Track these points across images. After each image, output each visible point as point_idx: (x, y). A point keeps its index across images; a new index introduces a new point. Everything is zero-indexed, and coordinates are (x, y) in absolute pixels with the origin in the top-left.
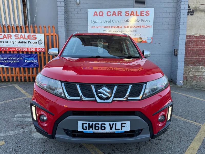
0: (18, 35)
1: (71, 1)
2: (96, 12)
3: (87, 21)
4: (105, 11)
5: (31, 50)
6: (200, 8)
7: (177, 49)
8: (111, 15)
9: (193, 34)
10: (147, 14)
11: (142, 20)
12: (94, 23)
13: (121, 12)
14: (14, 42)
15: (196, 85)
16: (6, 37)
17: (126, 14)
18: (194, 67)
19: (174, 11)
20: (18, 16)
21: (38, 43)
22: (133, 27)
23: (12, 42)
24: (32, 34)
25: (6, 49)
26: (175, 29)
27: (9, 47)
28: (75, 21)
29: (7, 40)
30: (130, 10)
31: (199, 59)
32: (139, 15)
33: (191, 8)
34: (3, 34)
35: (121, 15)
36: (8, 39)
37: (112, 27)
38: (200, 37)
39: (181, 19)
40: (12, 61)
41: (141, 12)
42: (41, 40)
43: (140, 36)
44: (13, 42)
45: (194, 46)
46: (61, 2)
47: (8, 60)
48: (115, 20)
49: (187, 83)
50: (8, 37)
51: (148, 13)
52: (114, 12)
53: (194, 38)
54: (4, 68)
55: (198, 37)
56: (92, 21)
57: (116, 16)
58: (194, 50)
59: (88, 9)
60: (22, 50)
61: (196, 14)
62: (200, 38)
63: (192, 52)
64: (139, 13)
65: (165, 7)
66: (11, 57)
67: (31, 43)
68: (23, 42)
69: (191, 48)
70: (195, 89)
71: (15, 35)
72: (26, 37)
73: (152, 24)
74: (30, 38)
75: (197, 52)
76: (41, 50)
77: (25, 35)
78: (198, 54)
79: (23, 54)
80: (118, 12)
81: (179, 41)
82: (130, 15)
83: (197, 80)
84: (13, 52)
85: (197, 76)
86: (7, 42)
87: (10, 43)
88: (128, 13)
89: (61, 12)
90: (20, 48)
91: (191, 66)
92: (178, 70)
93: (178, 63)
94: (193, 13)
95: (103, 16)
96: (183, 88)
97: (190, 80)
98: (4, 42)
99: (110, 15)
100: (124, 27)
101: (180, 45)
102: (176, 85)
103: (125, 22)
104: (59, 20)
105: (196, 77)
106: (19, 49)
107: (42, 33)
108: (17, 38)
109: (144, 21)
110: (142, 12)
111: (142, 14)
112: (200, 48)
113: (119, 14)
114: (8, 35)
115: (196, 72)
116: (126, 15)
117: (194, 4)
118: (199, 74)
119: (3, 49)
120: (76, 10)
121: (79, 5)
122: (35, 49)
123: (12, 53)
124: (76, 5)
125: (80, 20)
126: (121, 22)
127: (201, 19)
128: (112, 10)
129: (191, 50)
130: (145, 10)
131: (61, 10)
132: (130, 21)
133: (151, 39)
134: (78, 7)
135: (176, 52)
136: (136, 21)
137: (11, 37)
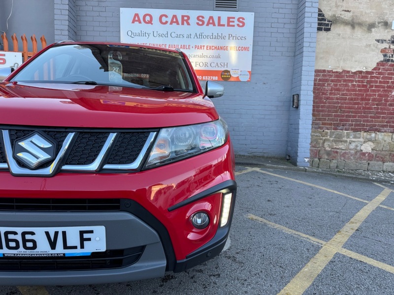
2: (137, 15)
3: (119, 31)
4: (156, 13)
6: (343, 17)
7: (298, 94)
8: (169, 23)
9: (329, 68)
10: (241, 24)
11: (230, 36)
12: (133, 36)
13: (188, 17)
15: (337, 167)
17: (198, 21)
18: (333, 133)
19: (292, 21)
22: (213, 48)
26: (294, 56)
28: (93, 30)
30: (207, 14)
31: (343, 116)
32: (224, 25)
33: (326, 16)
35: (188, 24)
37: (169, 47)
38: (343, 74)
39: (305, 35)
41: (229, 18)
42: (16, 65)
43: (226, 66)
45: (331, 90)
48: (176, 33)
49: (320, 165)
51: (242, 23)
52: (175, 16)
53: (331, 76)
55: (340, 73)
56: (130, 33)
58: (332, 99)
59: (121, 8)
61: (336, 30)
62: (343, 76)
63: (329, 103)
64: (224, 21)
65: (276, 13)
69: (326, 94)
70: (333, 175)
73: (249, 43)
75: (338, 103)
78: (340, 107)
80: (183, 17)
81: (301, 78)
82: (206, 23)
83: (339, 158)
85: (338, 150)
88: (203, 19)
89: (62, 10)
91: (327, 131)
92: (300, 136)
93: (301, 122)
94: (329, 27)
95: (152, 24)
96: (309, 172)
97: (326, 157)
99: (166, 22)
100: (194, 47)
101: (303, 87)
102: (296, 165)
103: (196, 37)
104: (56, 27)
105: (337, 152)
107: (19, 51)
109: (235, 38)
110: (231, 20)
111: (231, 24)
112: (343, 95)
113: (185, 22)
115: (337, 143)
116: (198, 24)
117: (330, 10)
118: (342, 146)
120: (95, 9)
125: (104, 29)
126: (189, 36)
127: (344, 38)
128: (170, 13)
129: (328, 99)
130: (237, 15)
131: (62, 7)
132: (207, 37)
133: (248, 74)
134: (100, 3)
135: (295, 101)
136: (219, 37)
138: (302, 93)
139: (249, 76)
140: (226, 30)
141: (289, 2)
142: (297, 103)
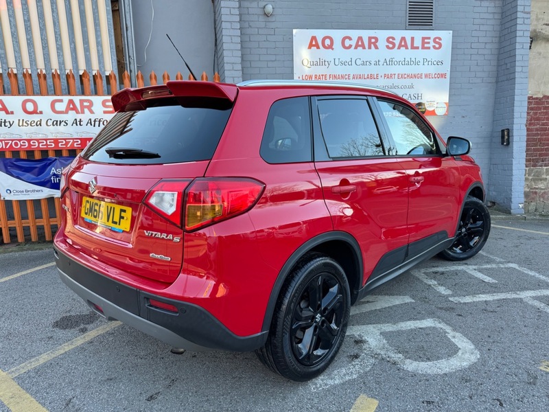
1: (248, 8)
2: (314, 38)
3: (293, 60)
4: (337, 35)
6: (544, 32)
7: (508, 129)
8: (353, 47)
9: (529, 94)
10: (437, 46)
11: (425, 60)
12: (309, 66)
13: (376, 39)
14: (101, 123)
15: (536, 210)
16: (75, 109)
17: (388, 44)
18: (532, 170)
19: (494, 39)
20: (99, 44)
22: (406, 76)
23: (93, 123)
25: (74, 142)
26: (497, 82)
27: (84, 136)
28: (259, 60)
29: (79, 117)
30: (398, 34)
31: (542, 150)
32: (417, 48)
34: (66, 99)
35: (376, 48)
36: (83, 112)
38: (544, 100)
41: (424, 39)
43: (420, 98)
44: (97, 123)
45: (531, 120)
46: (232, 9)
48: (362, 60)
50: (83, 107)
51: (438, 44)
52: (360, 38)
53: (531, 103)
55: (540, 99)
56: (305, 62)
57: (364, 48)
58: (532, 130)
59: (294, 30)
61: (536, 48)
62: (543, 103)
64: (418, 43)
65: (476, 30)
71: (104, 103)
73: (446, 68)
75: (537, 134)
78: (540, 140)
80: (370, 38)
81: (513, 110)
82: (397, 46)
85: (537, 190)
86: (78, 123)
87: (89, 124)
88: (394, 41)
89: (233, 38)
92: (514, 178)
93: (514, 162)
95: (333, 49)
96: (529, 220)
97: (525, 200)
98: (70, 123)
99: (350, 46)
100: (383, 77)
101: (516, 121)
102: (510, 213)
103: (385, 64)
104: (226, 59)
105: (536, 193)
108: (111, 109)
109: (430, 63)
110: (426, 41)
111: (426, 45)
112: (543, 124)
113: (372, 45)
114: (82, 102)
115: (537, 182)
116: (388, 47)
118: (541, 185)
120: (261, 31)
121: (270, 19)
124: (262, 18)
125: (273, 58)
126: (377, 63)
127: (545, 57)
128: (354, 34)
130: (432, 34)
131: (232, 32)
132: (398, 63)
133: (445, 106)
134: (267, 24)
135: (506, 137)
136: (412, 63)
137: (93, 108)
138: (515, 127)
139: (446, 109)
140: (420, 54)
141: (491, 16)
142: (508, 140)
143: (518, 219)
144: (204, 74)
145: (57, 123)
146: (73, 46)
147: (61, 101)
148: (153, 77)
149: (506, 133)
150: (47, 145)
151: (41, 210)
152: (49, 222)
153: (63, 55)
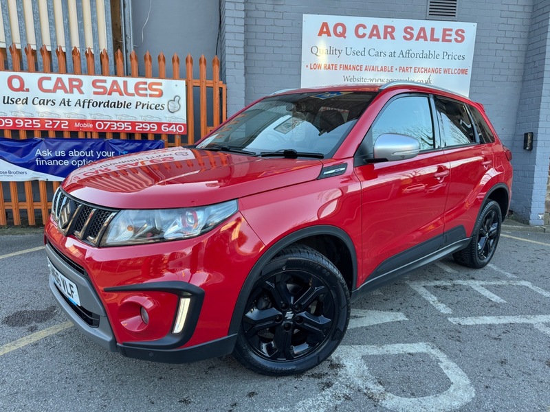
0: (104, 81)
2: (325, 25)
3: (301, 47)
4: (351, 22)
5: (142, 128)
7: (532, 133)
8: (367, 36)
10: (459, 39)
11: (445, 54)
12: (318, 54)
13: (393, 28)
14: (91, 104)
16: (63, 87)
17: (405, 34)
19: (522, 34)
20: (94, 20)
21: (166, 107)
22: (423, 70)
23: (82, 104)
24: (149, 81)
25: (61, 124)
26: (523, 81)
27: (72, 117)
28: (265, 46)
29: (67, 96)
30: (417, 24)
32: (438, 40)
34: (54, 77)
35: (393, 38)
36: (72, 92)
37: (366, 69)
39: (548, 55)
40: (80, 163)
41: (445, 30)
42: (177, 98)
44: (86, 104)
47: (67, 157)
48: (376, 51)
50: (71, 86)
51: (461, 34)
52: (375, 27)
54: (52, 182)
56: (314, 50)
57: (379, 37)
59: (304, 15)
60: (116, 128)
64: (438, 35)
65: (503, 23)
66: (78, 148)
67: (146, 106)
68: (117, 105)
71: (94, 83)
72: (131, 90)
73: (468, 64)
74: (141, 92)
76: (174, 130)
77: (125, 83)
79: (117, 141)
80: (386, 27)
81: (539, 112)
82: (415, 37)
84: (86, 133)
86: (66, 103)
87: (78, 105)
88: (412, 31)
89: (236, 20)
90: (109, 123)
92: (535, 186)
93: (536, 169)
95: (345, 37)
98: (58, 103)
99: (364, 35)
100: (398, 70)
101: (541, 124)
102: (528, 224)
103: (401, 56)
104: (227, 43)
106: (105, 125)
108: (102, 90)
109: (450, 57)
110: (447, 32)
111: (447, 38)
113: (388, 35)
114: (71, 80)
116: (405, 38)
119: (54, 124)
120: (268, 15)
121: (278, 2)
122: (156, 127)
123: (81, 136)
125: (280, 44)
126: (392, 55)
128: (369, 22)
130: (455, 26)
131: (236, 14)
132: (416, 55)
134: (275, 7)
135: (529, 142)
136: (431, 56)
137: (82, 88)
138: (540, 131)
140: (440, 47)
141: (521, 9)
142: (531, 144)
143: (537, 230)
144: (203, 57)
145: (43, 103)
146: (66, 22)
147: (49, 79)
148: (148, 57)
149: (529, 137)
150: (32, 124)
151: (24, 192)
152: (33, 206)
153: (55, 31)
